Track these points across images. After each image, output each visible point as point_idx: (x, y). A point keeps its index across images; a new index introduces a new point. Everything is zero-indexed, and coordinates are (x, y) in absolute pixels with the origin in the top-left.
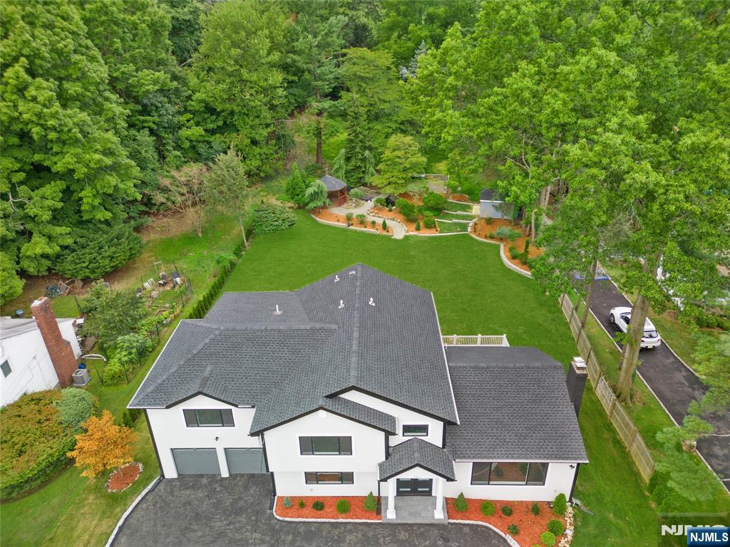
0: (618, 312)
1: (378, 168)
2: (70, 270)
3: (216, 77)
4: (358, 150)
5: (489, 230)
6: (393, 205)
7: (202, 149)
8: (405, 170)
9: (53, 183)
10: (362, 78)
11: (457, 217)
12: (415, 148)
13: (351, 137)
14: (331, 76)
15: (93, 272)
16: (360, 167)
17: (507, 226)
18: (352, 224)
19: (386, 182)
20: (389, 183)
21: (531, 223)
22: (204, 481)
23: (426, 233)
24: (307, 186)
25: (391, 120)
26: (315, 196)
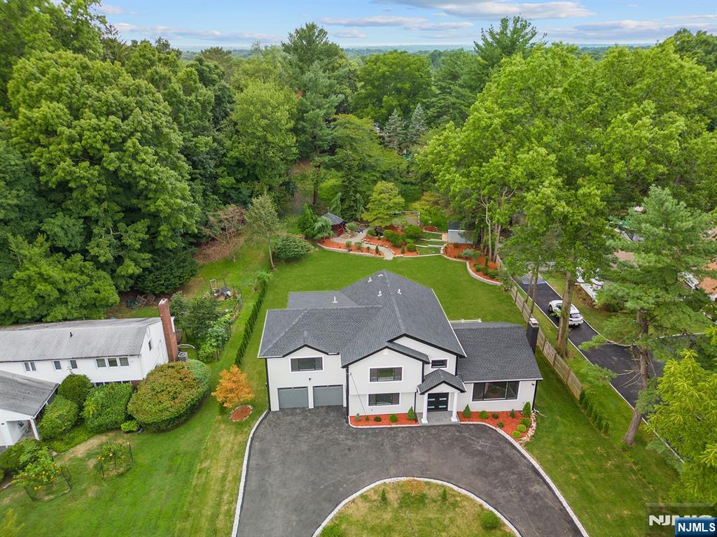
0: (554, 303)
1: (367, 207)
2: (149, 287)
3: (246, 140)
4: (351, 193)
5: (457, 252)
6: (381, 235)
7: (233, 194)
8: (389, 208)
9: (142, 221)
10: (352, 138)
11: (431, 243)
12: (396, 191)
13: (346, 183)
14: (330, 137)
15: (167, 288)
16: (353, 206)
17: (470, 249)
18: (351, 250)
19: (374, 217)
20: (376, 219)
21: (488, 246)
22: (298, 411)
23: (409, 256)
24: (315, 221)
25: (375, 170)
26: (322, 229)
